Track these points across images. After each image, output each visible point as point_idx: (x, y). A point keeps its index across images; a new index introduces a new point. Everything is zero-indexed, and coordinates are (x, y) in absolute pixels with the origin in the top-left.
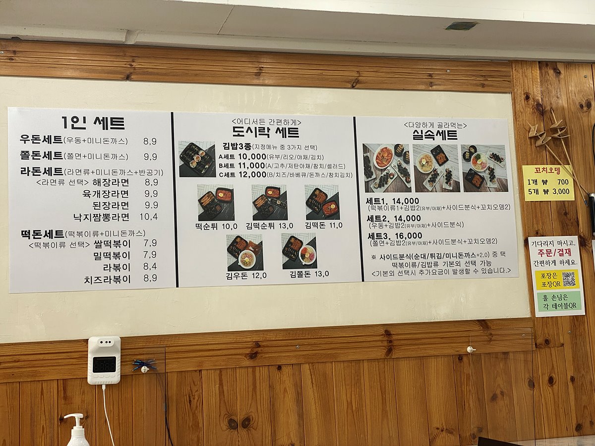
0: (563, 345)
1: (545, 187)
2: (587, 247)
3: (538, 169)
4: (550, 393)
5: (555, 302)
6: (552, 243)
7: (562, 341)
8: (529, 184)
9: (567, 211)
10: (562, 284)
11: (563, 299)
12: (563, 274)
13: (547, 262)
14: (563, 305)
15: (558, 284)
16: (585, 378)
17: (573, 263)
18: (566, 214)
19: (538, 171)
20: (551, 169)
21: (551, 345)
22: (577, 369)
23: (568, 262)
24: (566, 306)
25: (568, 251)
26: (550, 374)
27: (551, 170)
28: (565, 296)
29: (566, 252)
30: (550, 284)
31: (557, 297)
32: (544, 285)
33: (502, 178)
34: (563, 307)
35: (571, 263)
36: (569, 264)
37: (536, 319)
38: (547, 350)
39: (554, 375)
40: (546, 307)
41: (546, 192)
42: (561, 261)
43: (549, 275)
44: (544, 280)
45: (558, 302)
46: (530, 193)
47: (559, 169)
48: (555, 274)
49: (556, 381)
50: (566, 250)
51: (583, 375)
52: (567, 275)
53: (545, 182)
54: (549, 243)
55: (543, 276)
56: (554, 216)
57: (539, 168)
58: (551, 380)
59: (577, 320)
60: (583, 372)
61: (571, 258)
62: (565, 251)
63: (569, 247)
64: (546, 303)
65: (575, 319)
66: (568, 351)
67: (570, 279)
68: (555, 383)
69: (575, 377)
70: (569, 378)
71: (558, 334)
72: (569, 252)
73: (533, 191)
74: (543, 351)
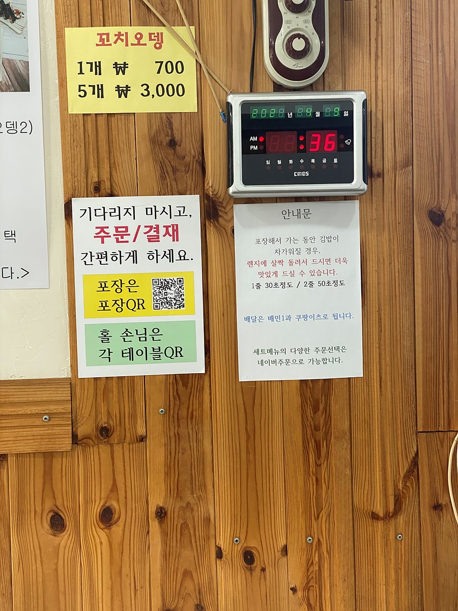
0: (142, 439)
1: (122, 80)
2: (220, 219)
3: (104, 37)
4: (101, 543)
5: (129, 345)
6: (131, 212)
7: (141, 431)
8: (81, 73)
9: (177, 137)
10: (149, 303)
11: (149, 338)
12: (154, 282)
13: (114, 255)
14: (150, 351)
15: (140, 305)
16: (192, 510)
17: (183, 258)
18: (173, 143)
19: (103, 41)
20: (139, 36)
21: (115, 438)
22: (176, 491)
23: (170, 255)
24: (157, 354)
25: (170, 230)
26: (106, 503)
27: (139, 40)
28: (156, 331)
29: (167, 232)
30: (120, 306)
31: (134, 333)
32: (104, 306)
33: (16, 58)
34: (150, 357)
35: (176, 257)
36: (171, 260)
37: (78, 382)
38: (104, 449)
39: (114, 504)
40: (107, 355)
41: (123, 91)
42: (150, 254)
43: (118, 285)
44: (104, 296)
45: (137, 345)
46: (82, 93)
47: (160, 36)
48: (133, 283)
49: (119, 518)
50: (167, 227)
51: (188, 504)
52: (165, 285)
53: (121, 68)
54: (123, 212)
55: (103, 287)
56: (143, 147)
57: (108, 35)
58: (107, 517)
59: (185, 385)
60: (189, 498)
61: (176, 247)
62: (162, 231)
63: (175, 220)
64: (105, 346)
65: (180, 383)
66: (156, 452)
67: (171, 293)
68: (116, 522)
69: (169, 508)
70: (152, 509)
71: (133, 416)
72: (174, 232)
73: (89, 90)
74: (93, 452)
